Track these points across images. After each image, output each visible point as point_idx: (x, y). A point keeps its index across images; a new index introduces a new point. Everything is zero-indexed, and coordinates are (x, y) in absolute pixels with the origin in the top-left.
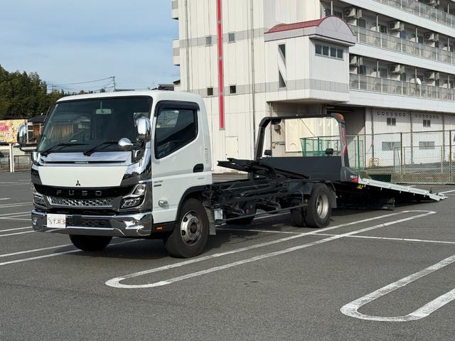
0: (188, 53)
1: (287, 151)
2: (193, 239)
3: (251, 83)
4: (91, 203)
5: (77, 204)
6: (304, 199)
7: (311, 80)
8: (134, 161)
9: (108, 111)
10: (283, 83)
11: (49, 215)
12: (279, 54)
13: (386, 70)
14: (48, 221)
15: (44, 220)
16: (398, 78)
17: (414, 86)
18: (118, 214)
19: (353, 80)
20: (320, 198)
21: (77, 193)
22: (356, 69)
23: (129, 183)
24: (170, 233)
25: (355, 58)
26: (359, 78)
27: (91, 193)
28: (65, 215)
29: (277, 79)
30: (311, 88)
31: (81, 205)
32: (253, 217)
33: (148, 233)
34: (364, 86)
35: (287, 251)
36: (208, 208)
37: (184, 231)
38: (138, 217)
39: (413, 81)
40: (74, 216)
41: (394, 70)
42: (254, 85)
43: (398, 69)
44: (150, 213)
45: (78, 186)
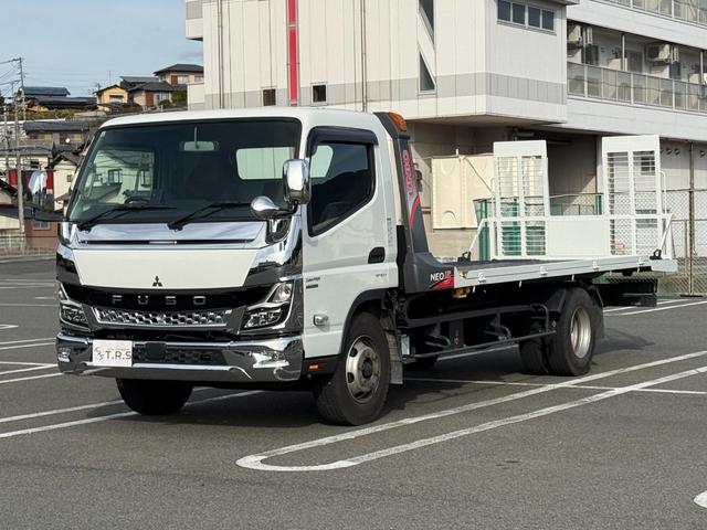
0: (220, 13)
1: (435, 226)
2: (365, 389)
3: (359, 80)
4: (182, 320)
5: (155, 321)
6: (551, 321)
7: (489, 76)
8: (271, 239)
9: (208, 146)
10: (427, 82)
11: (97, 343)
12: (419, 17)
13: (639, 55)
14: (95, 354)
15: (86, 351)
16: (665, 73)
17: (698, 89)
18: (237, 338)
19: (573, 77)
20: (576, 318)
21: (155, 301)
22: (579, 54)
23: (259, 281)
24: (329, 377)
25: (578, 28)
26: (586, 73)
27: (185, 301)
28: (130, 342)
29: (416, 73)
30: (489, 93)
31: (161, 322)
32: (437, 356)
33: (293, 375)
34: (594, 90)
35: (536, 414)
36: (391, 332)
37: (351, 375)
38: (278, 345)
39: (695, 79)
40: (149, 343)
41: (657, 55)
42: (365, 85)
43: (664, 54)
44: (298, 337)
45: (157, 287)
